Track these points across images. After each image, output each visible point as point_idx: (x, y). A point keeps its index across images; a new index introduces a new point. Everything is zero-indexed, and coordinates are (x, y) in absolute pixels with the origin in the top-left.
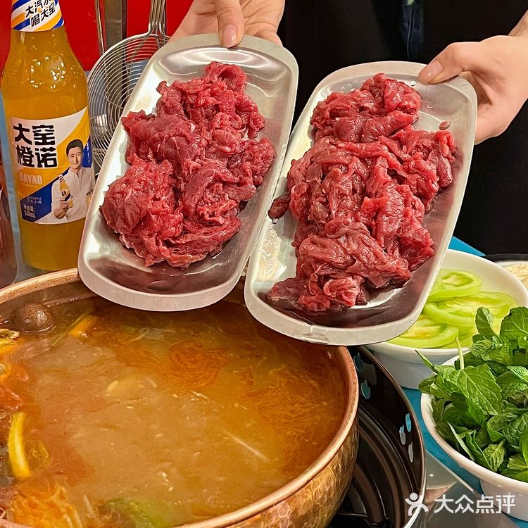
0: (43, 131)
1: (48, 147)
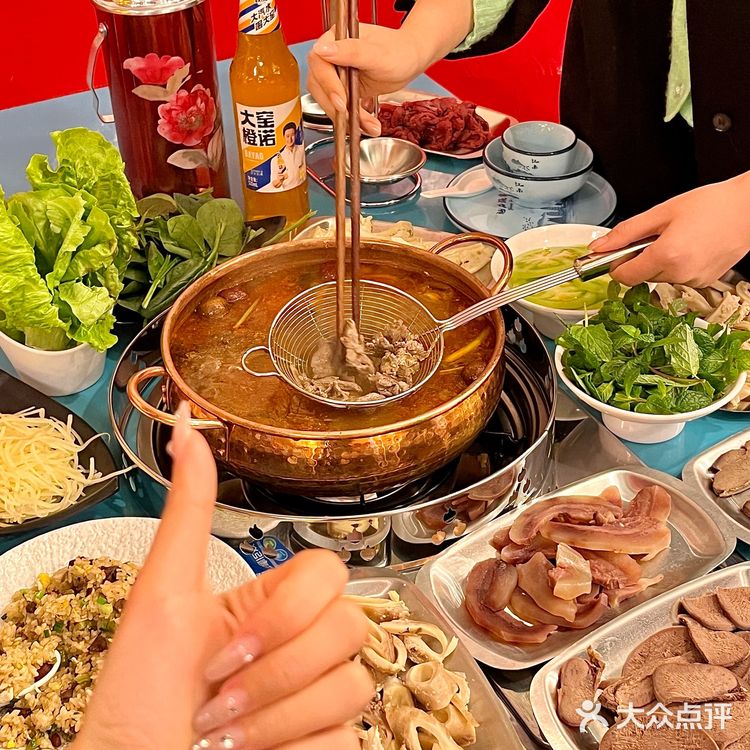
1: (268, 129)
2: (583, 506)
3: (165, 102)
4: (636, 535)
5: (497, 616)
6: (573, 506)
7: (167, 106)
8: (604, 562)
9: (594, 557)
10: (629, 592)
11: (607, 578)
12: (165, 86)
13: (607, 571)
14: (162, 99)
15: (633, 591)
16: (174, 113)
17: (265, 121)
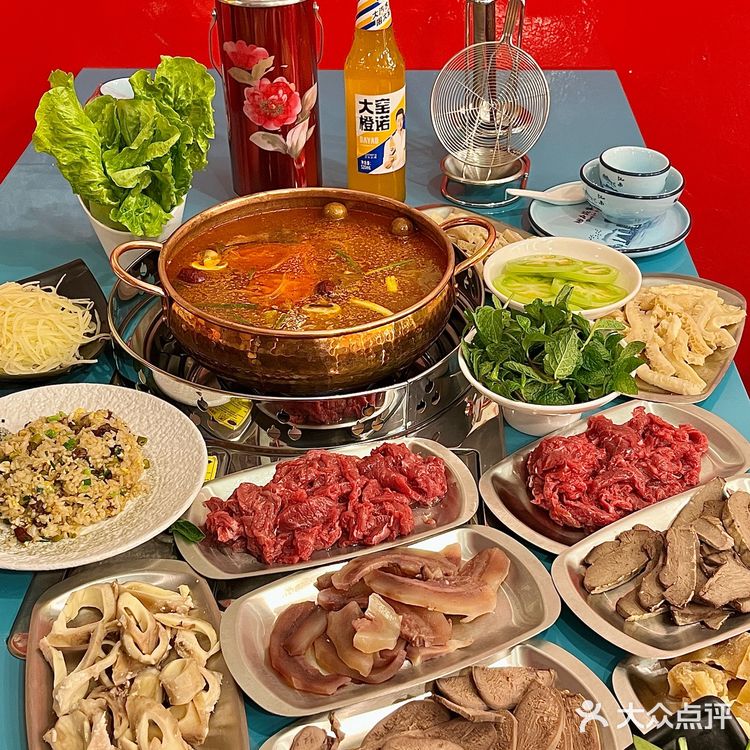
0: (383, 103)
1: (384, 115)
2: (417, 559)
3: (250, 86)
4: (459, 594)
5: (295, 661)
6: (406, 557)
7: (252, 90)
8: (417, 617)
9: (408, 611)
10: (434, 652)
11: (414, 635)
12: (250, 72)
13: (417, 627)
14: (247, 83)
15: (438, 651)
16: (256, 97)
17: (383, 108)
